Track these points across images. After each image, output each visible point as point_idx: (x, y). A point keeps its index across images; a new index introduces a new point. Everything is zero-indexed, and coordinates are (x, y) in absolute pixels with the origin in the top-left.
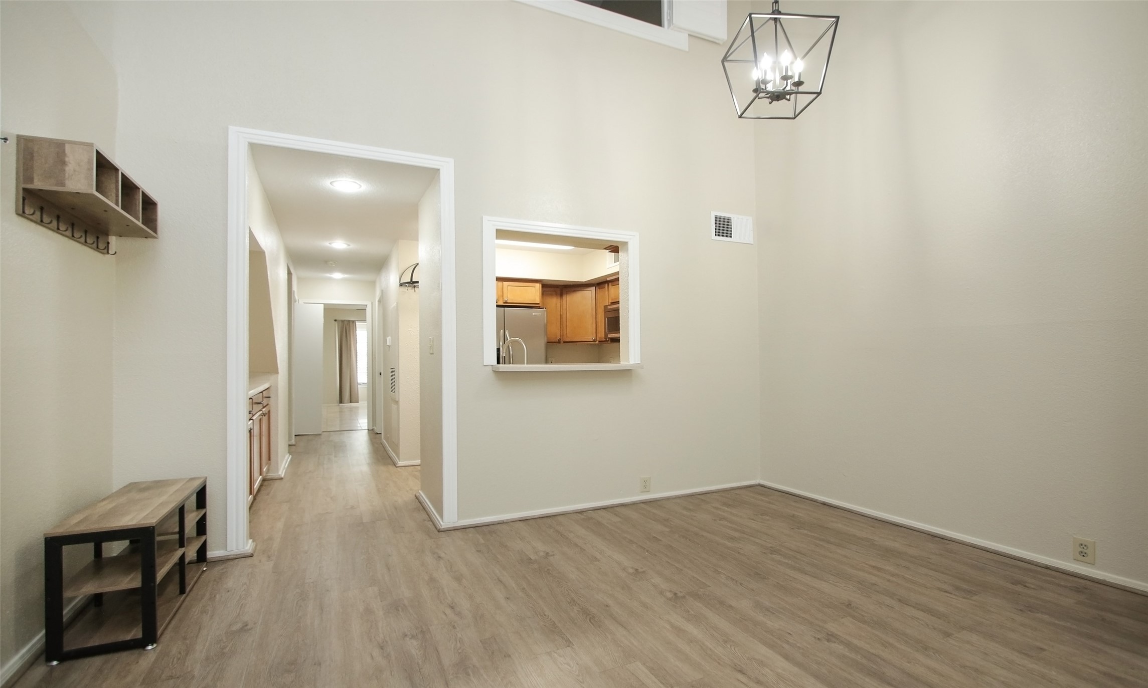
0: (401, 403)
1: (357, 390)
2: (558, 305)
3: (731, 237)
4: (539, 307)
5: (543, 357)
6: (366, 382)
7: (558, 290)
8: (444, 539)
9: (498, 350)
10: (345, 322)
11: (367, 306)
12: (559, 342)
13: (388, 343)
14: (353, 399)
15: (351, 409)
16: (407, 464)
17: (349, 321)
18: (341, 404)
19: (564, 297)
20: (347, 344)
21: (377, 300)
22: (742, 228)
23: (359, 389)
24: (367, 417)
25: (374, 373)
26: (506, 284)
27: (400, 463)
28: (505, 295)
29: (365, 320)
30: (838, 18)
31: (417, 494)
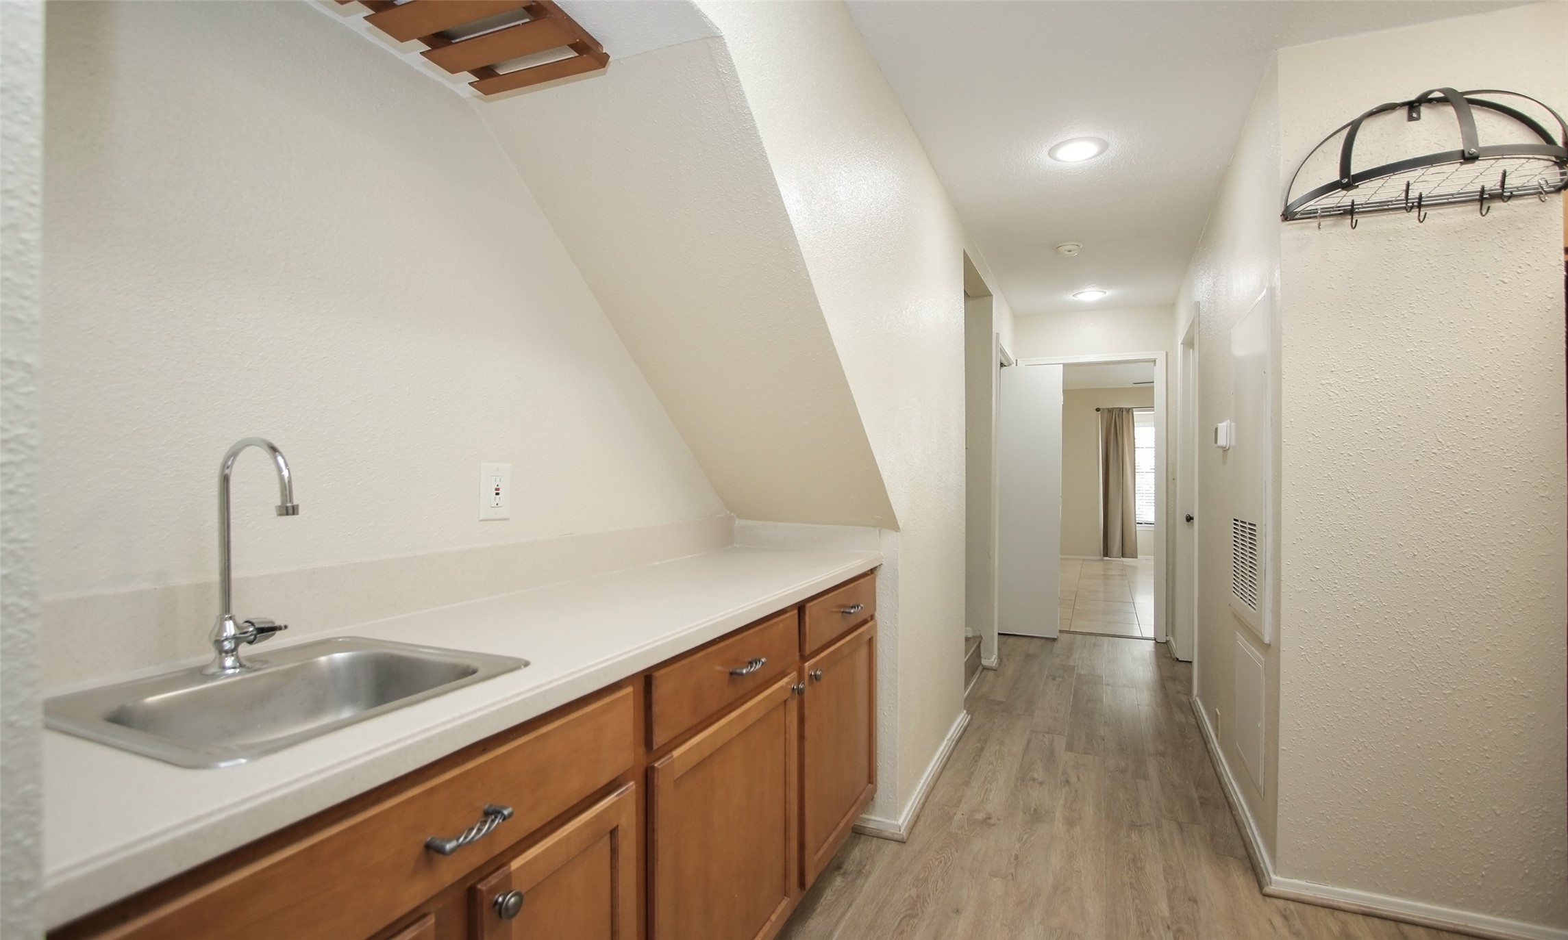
1: (1134, 537)
6: (1152, 519)
10: (1114, 412)
11: (1154, 361)
13: (1222, 441)
14: (1128, 550)
17: (1121, 410)
18: (1106, 558)
20: (1117, 446)
21: (1180, 342)
23: (1137, 532)
27: (1279, 882)
29: (1151, 408)
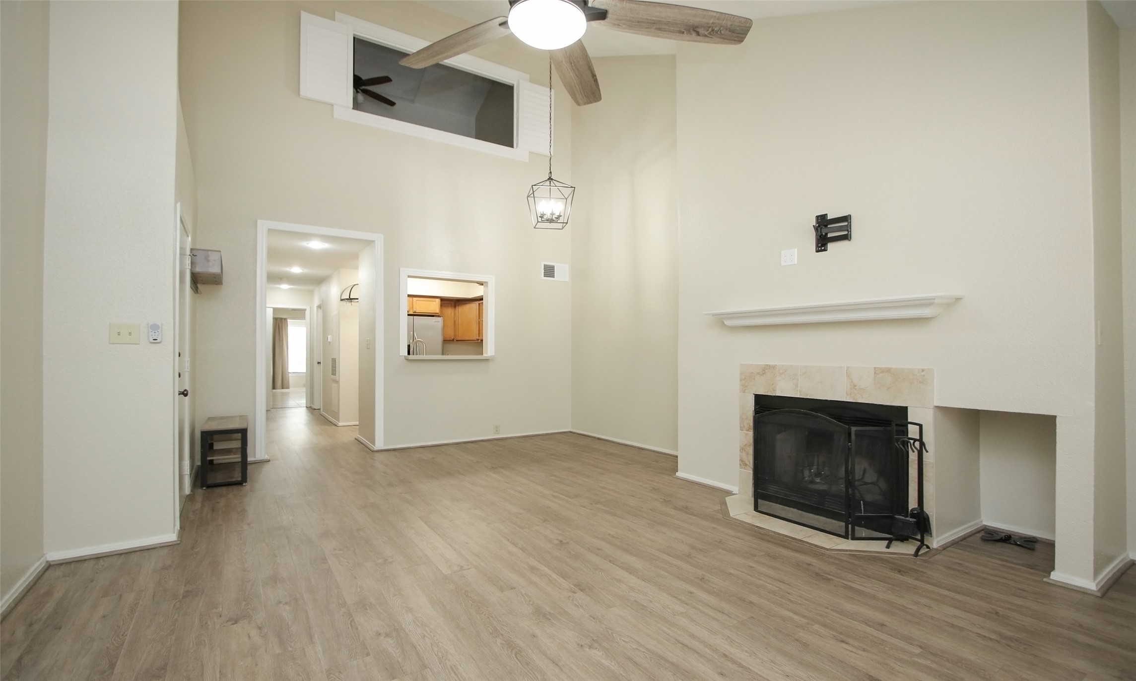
0: (341, 383)
1: (288, 379)
2: (453, 314)
3: (554, 277)
4: (439, 316)
5: (440, 351)
6: (301, 371)
7: (453, 303)
8: (376, 454)
9: (409, 346)
10: (278, 320)
11: (306, 309)
12: (453, 340)
14: (285, 385)
15: (283, 394)
16: (345, 425)
17: (281, 319)
18: (274, 390)
19: (457, 308)
20: (280, 338)
22: (562, 272)
23: (290, 377)
24: (305, 397)
25: (313, 362)
26: (415, 299)
27: (340, 424)
28: (414, 308)
29: (295, 319)
30: (575, 188)
31: (357, 438)
